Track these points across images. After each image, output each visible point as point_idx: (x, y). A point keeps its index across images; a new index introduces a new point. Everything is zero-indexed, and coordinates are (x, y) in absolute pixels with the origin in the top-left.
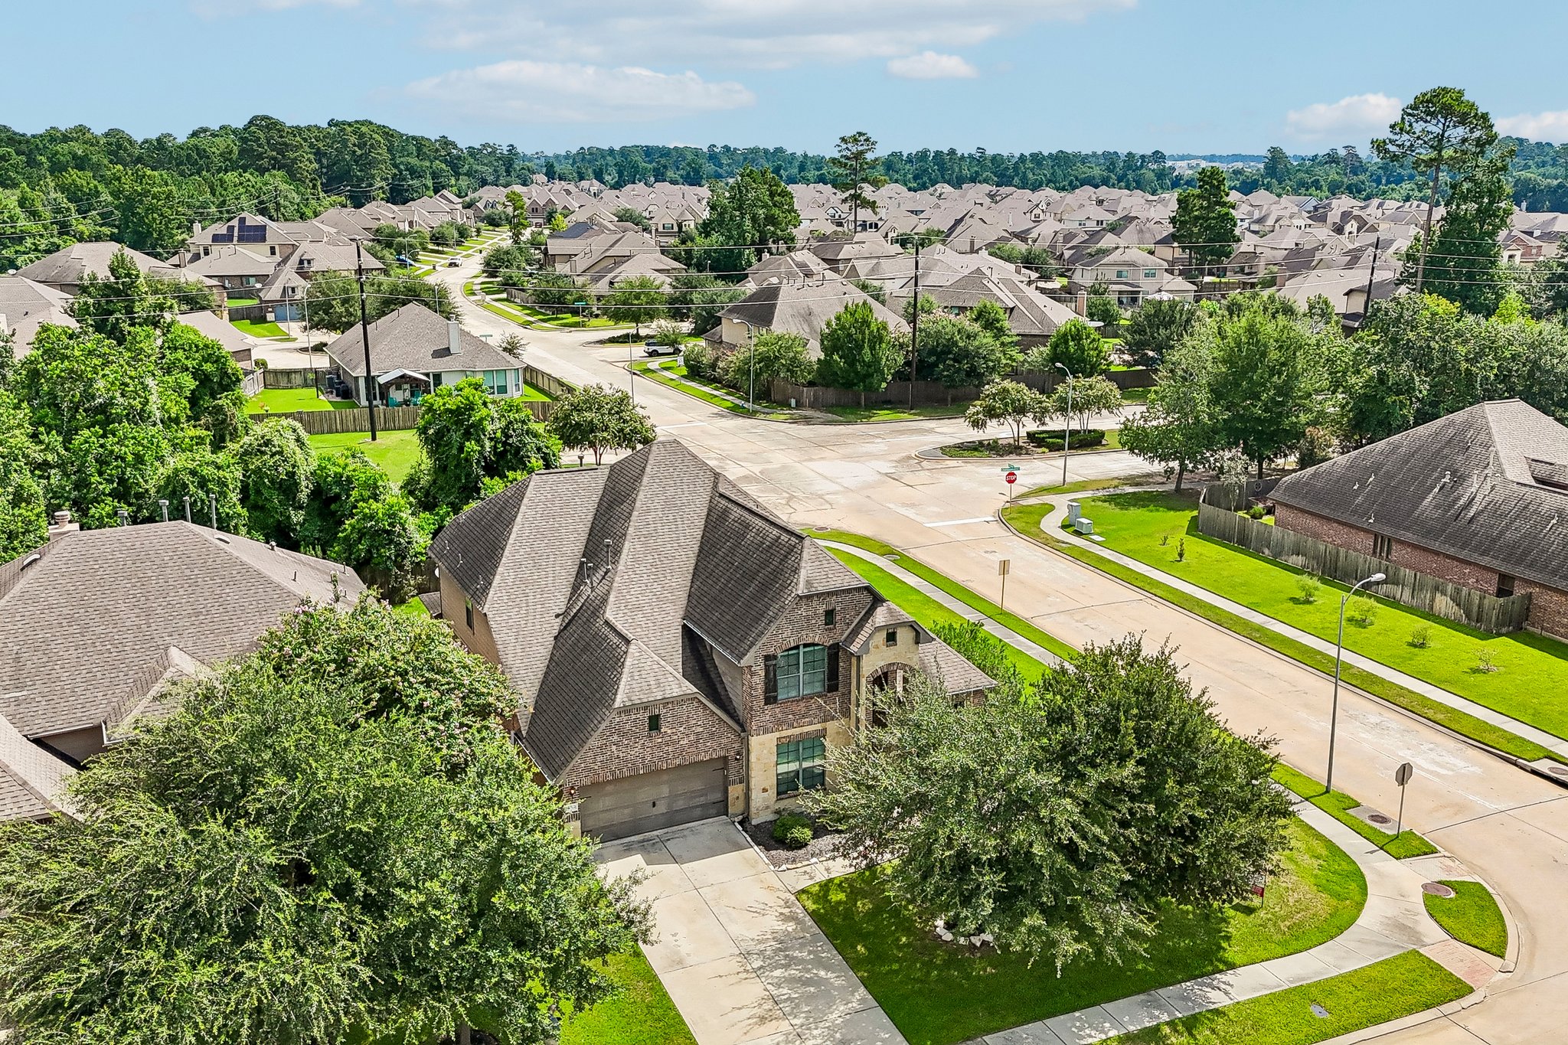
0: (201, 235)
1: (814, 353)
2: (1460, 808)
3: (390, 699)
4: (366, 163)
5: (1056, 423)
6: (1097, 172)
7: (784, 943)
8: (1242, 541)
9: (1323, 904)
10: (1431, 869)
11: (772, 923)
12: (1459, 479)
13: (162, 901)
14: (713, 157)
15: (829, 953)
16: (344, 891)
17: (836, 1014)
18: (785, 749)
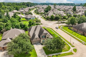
0: (20, 9)
1: (50, 17)
2: (77, 45)
3: (24, 38)
4: (29, 4)
5: (62, 22)
6: (70, 4)
7: (41, 49)
8: (70, 29)
9: (68, 49)
10: (74, 48)
11: (41, 48)
12: (82, 27)
13: (14, 47)
14: (48, 3)
15: (43, 50)
16: (21, 47)
17: (43, 53)
18: (43, 40)
